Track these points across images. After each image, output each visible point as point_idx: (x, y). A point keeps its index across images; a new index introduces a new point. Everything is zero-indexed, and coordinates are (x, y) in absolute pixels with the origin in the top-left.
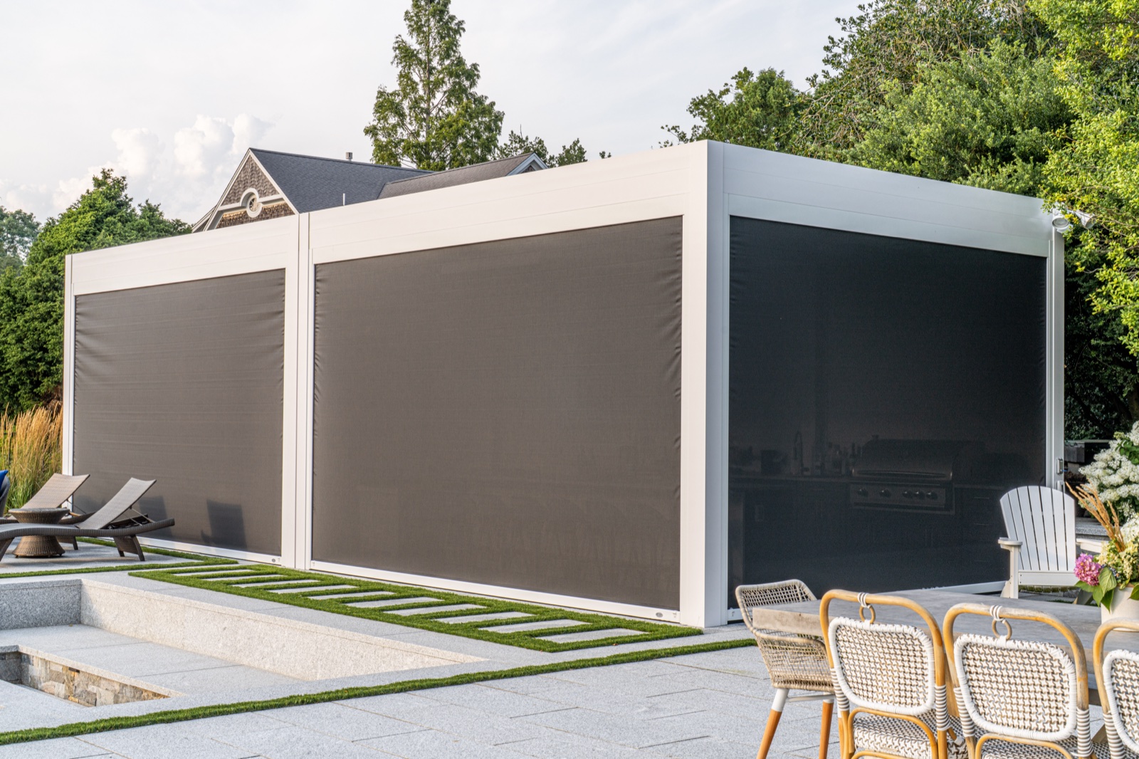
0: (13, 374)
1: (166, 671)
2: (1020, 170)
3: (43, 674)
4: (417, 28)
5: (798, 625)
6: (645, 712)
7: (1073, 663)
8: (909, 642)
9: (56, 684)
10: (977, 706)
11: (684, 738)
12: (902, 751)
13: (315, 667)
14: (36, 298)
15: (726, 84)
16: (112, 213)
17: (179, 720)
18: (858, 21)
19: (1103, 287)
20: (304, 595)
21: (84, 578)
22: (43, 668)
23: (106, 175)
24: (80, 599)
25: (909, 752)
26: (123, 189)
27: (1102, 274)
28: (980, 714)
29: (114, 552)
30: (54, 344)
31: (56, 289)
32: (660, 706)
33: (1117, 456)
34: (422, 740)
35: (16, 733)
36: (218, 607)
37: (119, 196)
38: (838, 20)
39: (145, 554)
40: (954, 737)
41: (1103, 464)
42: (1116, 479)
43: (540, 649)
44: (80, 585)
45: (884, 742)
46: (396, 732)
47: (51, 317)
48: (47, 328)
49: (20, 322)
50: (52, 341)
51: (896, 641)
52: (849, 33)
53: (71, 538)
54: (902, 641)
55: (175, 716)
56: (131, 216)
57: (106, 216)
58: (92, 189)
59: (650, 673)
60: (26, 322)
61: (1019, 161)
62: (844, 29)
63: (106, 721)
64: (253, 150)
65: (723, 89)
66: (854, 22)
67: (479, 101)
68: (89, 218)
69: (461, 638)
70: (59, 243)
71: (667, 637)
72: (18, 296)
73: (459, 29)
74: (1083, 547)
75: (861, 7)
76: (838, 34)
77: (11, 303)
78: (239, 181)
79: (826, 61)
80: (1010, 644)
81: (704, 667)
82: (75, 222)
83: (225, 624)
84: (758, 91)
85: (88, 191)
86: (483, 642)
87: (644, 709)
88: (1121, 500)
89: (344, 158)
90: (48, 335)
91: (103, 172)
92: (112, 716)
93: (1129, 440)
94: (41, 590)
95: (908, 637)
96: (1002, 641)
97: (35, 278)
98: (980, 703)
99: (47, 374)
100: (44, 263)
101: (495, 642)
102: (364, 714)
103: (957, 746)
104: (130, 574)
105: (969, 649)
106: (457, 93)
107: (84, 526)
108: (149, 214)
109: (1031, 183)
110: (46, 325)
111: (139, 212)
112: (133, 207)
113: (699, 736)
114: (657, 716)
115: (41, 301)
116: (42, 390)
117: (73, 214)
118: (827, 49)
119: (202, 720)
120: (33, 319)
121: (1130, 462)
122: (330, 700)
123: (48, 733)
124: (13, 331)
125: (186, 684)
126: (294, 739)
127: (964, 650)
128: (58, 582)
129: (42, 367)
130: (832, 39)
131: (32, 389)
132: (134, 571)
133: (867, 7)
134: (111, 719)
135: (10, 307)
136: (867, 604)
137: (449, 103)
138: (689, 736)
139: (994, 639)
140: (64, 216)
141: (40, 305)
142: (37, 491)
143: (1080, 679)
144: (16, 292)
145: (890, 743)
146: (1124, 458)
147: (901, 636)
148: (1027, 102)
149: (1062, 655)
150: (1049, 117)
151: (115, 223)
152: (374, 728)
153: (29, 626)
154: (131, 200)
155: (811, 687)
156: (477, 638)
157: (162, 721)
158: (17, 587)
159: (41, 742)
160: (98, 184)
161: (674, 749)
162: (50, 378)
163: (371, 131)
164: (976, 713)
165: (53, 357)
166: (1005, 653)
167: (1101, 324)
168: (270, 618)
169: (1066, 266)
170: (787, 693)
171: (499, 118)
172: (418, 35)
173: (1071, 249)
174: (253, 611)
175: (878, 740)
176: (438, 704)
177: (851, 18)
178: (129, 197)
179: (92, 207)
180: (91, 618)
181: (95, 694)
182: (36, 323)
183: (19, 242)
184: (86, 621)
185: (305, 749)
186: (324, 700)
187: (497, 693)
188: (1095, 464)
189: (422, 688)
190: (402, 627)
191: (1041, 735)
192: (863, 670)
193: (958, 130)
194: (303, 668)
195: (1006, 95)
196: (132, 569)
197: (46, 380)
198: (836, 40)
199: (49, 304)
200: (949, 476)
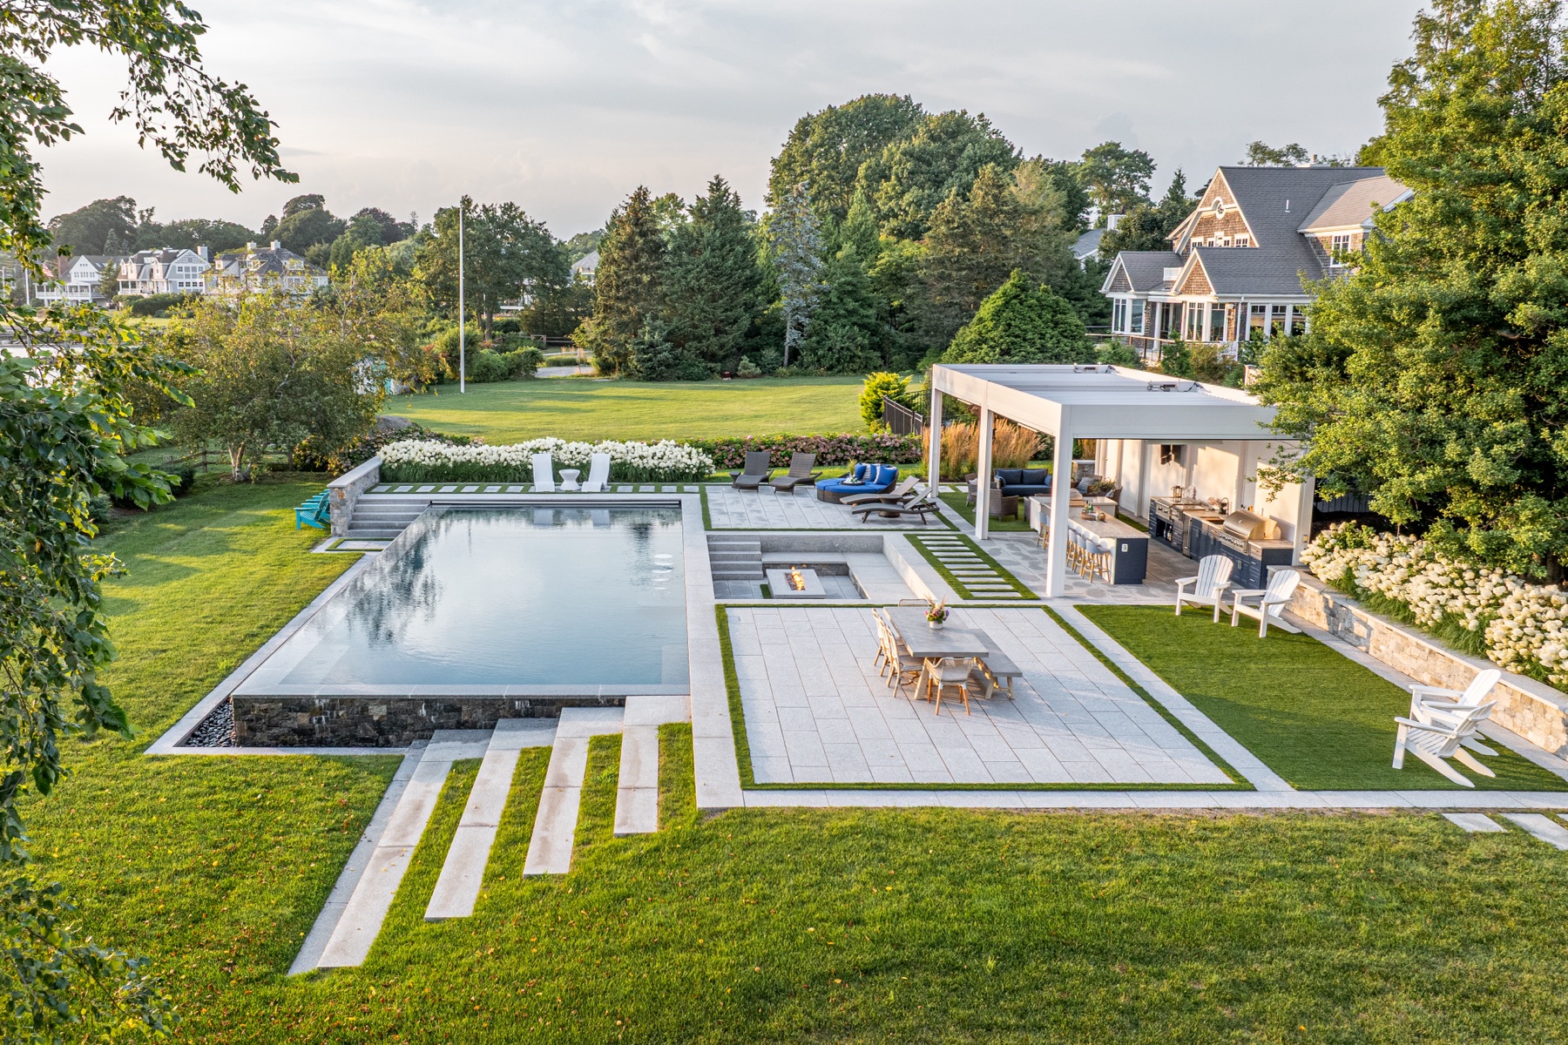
21: (885, 535)
44: (882, 538)
78: (1211, 191)
94: (867, 538)
104: (903, 535)
125: (874, 589)
128: (873, 536)
200: (1248, 535)
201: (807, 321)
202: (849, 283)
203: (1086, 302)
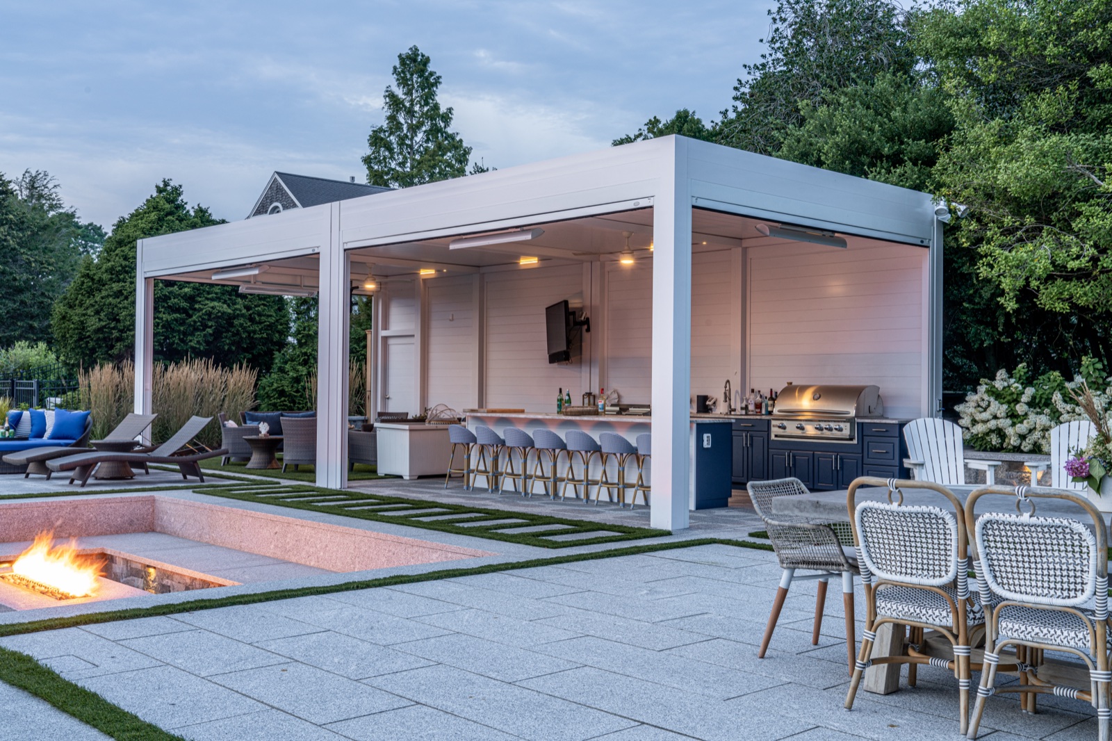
0: (92, 340)
1: (228, 567)
2: (909, 172)
3: (125, 571)
4: (403, 82)
5: (816, 511)
6: (647, 594)
7: (1095, 536)
8: (934, 521)
9: (136, 578)
10: (995, 577)
11: (687, 614)
12: (924, 618)
13: (353, 563)
14: (111, 279)
15: (640, 130)
16: (171, 213)
17: (254, 602)
18: (761, 67)
19: (984, 259)
20: (339, 506)
21: (156, 494)
22: (125, 566)
23: (166, 184)
24: (153, 511)
25: (931, 619)
26: (179, 195)
27: (983, 249)
28: (999, 584)
29: (180, 476)
30: (126, 315)
31: (127, 272)
32: (658, 589)
33: (986, 397)
34: (466, 617)
35: (115, 612)
36: (270, 516)
37: (177, 200)
38: (745, 66)
39: (204, 477)
40: (972, 605)
41: (974, 404)
42: (985, 416)
43: (544, 547)
44: (153, 500)
45: (906, 609)
46: (442, 611)
47: (123, 294)
48: (120, 303)
49: (98, 299)
50: (124, 313)
51: (921, 520)
52: (753, 77)
53: (140, 464)
54: (927, 521)
55: (251, 599)
56: (186, 216)
57: (166, 216)
58: (155, 194)
59: (640, 564)
60: (102, 298)
61: (909, 164)
62: (749, 73)
63: (192, 602)
64: (278, 173)
65: (637, 133)
66: (758, 68)
67: (452, 137)
68: (153, 216)
69: (477, 538)
70: (129, 237)
71: (645, 537)
72: (96, 278)
73: (437, 81)
74: (970, 466)
75: (763, 56)
76: (745, 77)
77: (90, 284)
78: (266, 197)
79: (736, 98)
80: (1034, 520)
81: (682, 559)
82: (142, 219)
83: (277, 529)
84: (675, 127)
85: (151, 196)
86: (495, 541)
87: (645, 592)
88: (991, 431)
89: (348, 180)
90: (120, 309)
91: (164, 181)
92: (197, 598)
93: (994, 387)
94: (122, 504)
95: (933, 516)
96: (1025, 518)
97: (109, 264)
98: (998, 574)
99: (119, 339)
100: (117, 252)
101: (506, 541)
102: (412, 597)
103: (974, 613)
104: (194, 492)
105: (989, 526)
106: (434, 131)
107: (156, 453)
108: (201, 214)
109: (918, 181)
110: (119, 300)
111: (192, 213)
112: (187, 209)
113: (699, 612)
114: (658, 597)
115: (114, 282)
116: (115, 351)
117: (140, 214)
118: (736, 89)
119: (274, 602)
120: (108, 296)
121: (997, 402)
122: (380, 585)
123: (142, 613)
124: (92, 306)
125: (247, 577)
126: (357, 617)
127: (985, 527)
128: (135, 498)
129: (115, 334)
130: (740, 81)
131: (107, 351)
132: (196, 490)
133: (768, 56)
134: (196, 601)
135: (90, 287)
136: (896, 488)
137: (427, 141)
138: (691, 613)
139: (1017, 516)
140: (132, 215)
141: (113, 285)
142: (113, 430)
143: (1101, 550)
144: (94, 274)
145: (912, 610)
146: (992, 399)
147: (926, 516)
148: (914, 119)
149: (1084, 529)
150: (930, 131)
151: (173, 221)
152: (423, 608)
153: (111, 533)
154: (186, 203)
155: (818, 567)
156: (490, 538)
157: (240, 603)
158: (102, 501)
159: (137, 620)
160: (160, 190)
161: (682, 623)
162: (122, 343)
163: (367, 161)
164: (994, 584)
165: (124, 326)
166: (1026, 529)
167: (971, 292)
168: (315, 524)
169: (944, 247)
170: (793, 573)
171: (467, 152)
172: (404, 87)
173: (948, 234)
174: (300, 518)
175: (900, 608)
176: (472, 588)
177: (755, 65)
178: (185, 201)
179: (155, 208)
180: (162, 527)
181: (169, 587)
182: (111, 299)
183: (91, 247)
184: (159, 529)
185: (367, 625)
186: (375, 586)
187: (519, 579)
188: (968, 404)
189: (455, 576)
190: (426, 530)
191: (1060, 602)
192: (887, 547)
193: (860, 140)
194: (343, 564)
195: (896, 113)
196: (195, 487)
197: (118, 344)
198: (743, 82)
199: (121, 284)
200: (853, 413)
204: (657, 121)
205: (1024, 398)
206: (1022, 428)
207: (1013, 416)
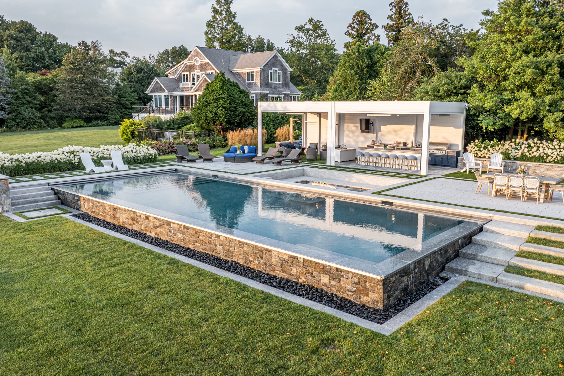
21: (304, 168)
24: (304, 172)
67: (237, 24)
73: (231, 2)
78: (192, 55)
106: (230, 22)
163: (206, 33)
171: (242, 29)
172: (219, 5)
200: (446, 149)
201: (7, 106)
202: (26, 89)
203: (127, 99)
204: (312, 19)
205: (482, 147)
206: (481, 153)
207: (480, 150)
